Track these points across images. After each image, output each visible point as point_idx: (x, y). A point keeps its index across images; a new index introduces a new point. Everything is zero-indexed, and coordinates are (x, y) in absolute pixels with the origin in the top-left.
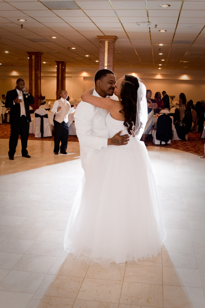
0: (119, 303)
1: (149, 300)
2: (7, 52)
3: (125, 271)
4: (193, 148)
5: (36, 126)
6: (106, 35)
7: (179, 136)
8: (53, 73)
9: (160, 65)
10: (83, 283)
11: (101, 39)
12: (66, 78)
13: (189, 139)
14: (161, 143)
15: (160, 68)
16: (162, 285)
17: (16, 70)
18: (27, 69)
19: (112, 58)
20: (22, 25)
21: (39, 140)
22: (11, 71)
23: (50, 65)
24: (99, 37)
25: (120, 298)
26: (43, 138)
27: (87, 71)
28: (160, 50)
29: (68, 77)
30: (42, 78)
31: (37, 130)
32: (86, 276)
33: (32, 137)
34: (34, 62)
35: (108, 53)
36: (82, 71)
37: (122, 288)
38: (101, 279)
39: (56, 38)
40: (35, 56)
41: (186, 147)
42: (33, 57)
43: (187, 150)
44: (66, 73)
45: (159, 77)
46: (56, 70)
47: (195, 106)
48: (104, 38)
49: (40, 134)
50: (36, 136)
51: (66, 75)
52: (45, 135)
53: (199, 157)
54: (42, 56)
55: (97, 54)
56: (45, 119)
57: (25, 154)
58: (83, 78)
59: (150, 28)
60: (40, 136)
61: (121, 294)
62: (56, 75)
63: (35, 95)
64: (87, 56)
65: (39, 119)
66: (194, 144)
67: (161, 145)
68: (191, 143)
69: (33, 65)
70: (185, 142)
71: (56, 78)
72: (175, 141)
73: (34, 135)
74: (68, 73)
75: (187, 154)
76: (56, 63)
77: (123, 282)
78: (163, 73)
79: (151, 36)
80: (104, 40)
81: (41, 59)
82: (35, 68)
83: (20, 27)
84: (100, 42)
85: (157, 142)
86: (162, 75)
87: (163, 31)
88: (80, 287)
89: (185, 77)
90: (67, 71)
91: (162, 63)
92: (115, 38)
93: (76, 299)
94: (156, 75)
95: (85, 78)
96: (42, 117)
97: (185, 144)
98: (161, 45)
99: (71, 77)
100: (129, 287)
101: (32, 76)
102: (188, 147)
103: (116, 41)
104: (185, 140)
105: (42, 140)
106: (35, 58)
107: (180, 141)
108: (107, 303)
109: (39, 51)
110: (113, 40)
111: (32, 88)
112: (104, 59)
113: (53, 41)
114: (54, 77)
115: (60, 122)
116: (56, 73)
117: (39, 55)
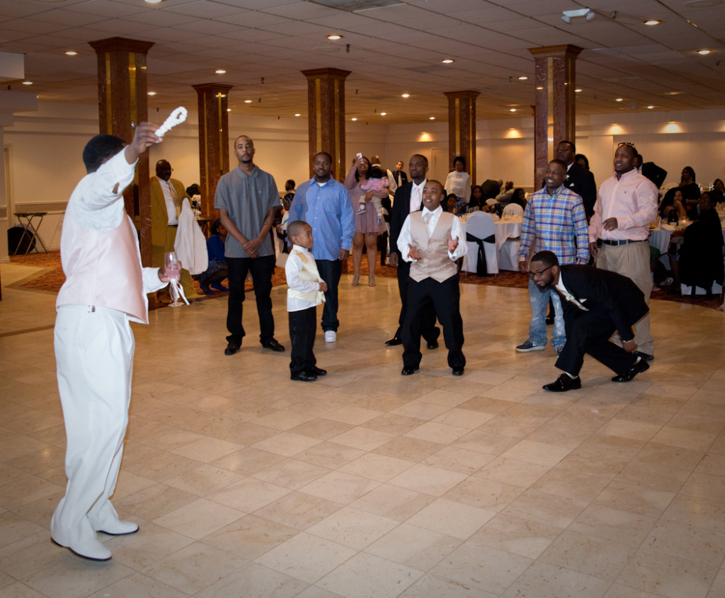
11: (538, 55)
24: (533, 51)
29: (580, 137)
34: (457, 113)
35: (555, 84)
39: (451, 61)
40: (460, 100)
42: (457, 102)
44: (576, 129)
46: (532, 125)
48: (544, 52)
58: (612, 137)
62: (532, 135)
69: (457, 118)
76: (532, 110)
80: (544, 56)
83: (345, 48)
84: (537, 60)
90: (577, 124)
99: (586, 137)
106: (460, 103)
109: (463, 90)
110: (564, 54)
112: (546, 97)
116: (533, 130)
117: (469, 97)
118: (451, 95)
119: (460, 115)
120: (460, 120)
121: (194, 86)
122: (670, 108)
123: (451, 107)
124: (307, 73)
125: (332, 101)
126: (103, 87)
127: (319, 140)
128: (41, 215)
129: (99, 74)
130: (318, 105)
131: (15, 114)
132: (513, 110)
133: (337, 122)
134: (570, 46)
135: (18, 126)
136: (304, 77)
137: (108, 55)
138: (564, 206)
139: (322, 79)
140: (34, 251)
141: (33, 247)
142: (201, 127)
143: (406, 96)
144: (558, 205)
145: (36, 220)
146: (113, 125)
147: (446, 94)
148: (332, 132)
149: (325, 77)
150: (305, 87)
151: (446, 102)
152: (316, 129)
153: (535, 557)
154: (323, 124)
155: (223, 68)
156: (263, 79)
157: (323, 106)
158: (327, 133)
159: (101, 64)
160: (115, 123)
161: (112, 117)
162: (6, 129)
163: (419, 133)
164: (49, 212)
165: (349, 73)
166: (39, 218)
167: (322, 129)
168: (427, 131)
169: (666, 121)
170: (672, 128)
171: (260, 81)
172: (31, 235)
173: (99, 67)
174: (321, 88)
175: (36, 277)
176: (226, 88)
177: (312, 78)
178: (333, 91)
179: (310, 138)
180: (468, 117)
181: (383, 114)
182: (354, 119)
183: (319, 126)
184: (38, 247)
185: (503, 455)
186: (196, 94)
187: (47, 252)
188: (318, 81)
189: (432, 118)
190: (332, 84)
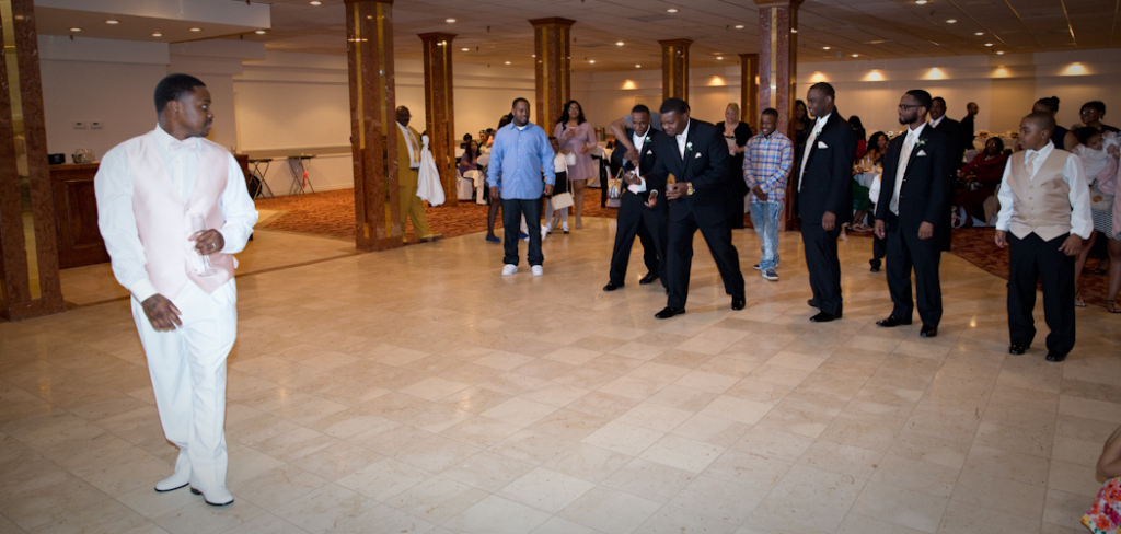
11: (761, 6)
34: (671, 61)
35: (778, 34)
39: (676, 10)
40: (674, 48)
42: (671, 49)
46: (739, 73)
48: (768, 2)
54: (691, 44)
62: (739, 83)
69: (671, 66)
76: (739, 59)
80: (768, 6)
81: (687, 52)
82: (675, 73)
86: (1008, 67)
106: (674, 51)
114: (737, 86)
116: (740, 78)
117: (684, 44)
118: (665, 44)
119: (674, 63)
120: (674, 67)
121: (420, 35)
122: (874, 56)
123: (665, 56)
124: (534, 22)
125: (558, 49)
127: (546, 88)
128: (267, 161)
129: (348, 23)
130: (545, 53)
131: (244, 63)
132: (720, 58)
133: (563, 70)
135: (247, 75)
136: (530, 25)
137: (356, 6)
138: (777, 147)
139: (548, 28)
140: (261, 196)
141: (260, 192)
142: (427, 74)
143: (620, 44)
144: (772, 147)
145: (262, 166)
146: (363, 73)
147: (660, 42)
148: (559, 79)
149: (552, 25)
150: (532, 35)
151: (660, 50)
152: (542, 76)
153: (816, 436)
154: (549, 72)
155: (452, 17)
156: (489, 28)
157: (550, 54)
158: (554, 80)
159: (350, 14)
160: (365, 70)
161: (362, 65)
162: (235, 78)
163: (623, 81)
164: (275, 158)
165: (574, 22)
166: (265, 164)
167: (549, 76)
168: (631, 79)
169: (869, 69)
170: (875, 76)
171: (485, 30)
172: (258, 181)
173: (347, 17)
174: (548, 37)
175: (274, 219)
176: (450, 37)
177: (537, 27)
178: (559, 39)
179: (537, 86)
180: (682, 64)
181: (592, 62)
183: (546, 74)
184: (264, 190)
185: (768, 363)
186: (420, 42)
187: (273, 197)
188: (545, 31)
189: (638, 66)
190: (558, 34)
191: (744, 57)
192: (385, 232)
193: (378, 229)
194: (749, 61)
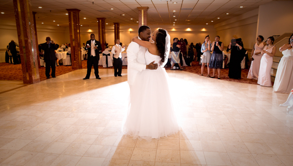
0: (155, 162)
1: (172, 159)
2: (85, 18)
3: (158, 143)
4: (195, 71)
5: (103, 61)
6: (142, 6)
7: (187, 64)
8: (112, 29)
9: (174, 23)
10: (134, 151)
11: (139, 9)
12: (120, 32)
13: (192, 65)
14: (176, 68)
15: (174, 25)
16: (180, 150)
17: (91, 29)
18: (97, 28)
19: (146, 20)
20: (93, 2)
21: (105, 69)
22: (88, 29)
23: (110, 25)
24: (138, 8)
25: (155, 159)
26: (107, 67)
27: (131, 28)
28: (174, 14)
29: (121, 32)
30: (106, 33)
31: (104, 63)
32: (136, 146)
33: (101, 67)
34: (101, 24)
35: (144, 17)
36: (129, 28)
37: (156, 153)
38: (144, 148)
39: (113, 9)
41: (190, 70)
42: (100, 21)
43: (191, 71)
45: (174, 30)
46: (114, 28)
47: (195, 46)
48: (141, 8)
49: (106, 65)
50: (104, 67)
51: (120, 31)
52: (109, 66)
53: (198, 75)
54: (106, 20)
55: (137, 18)
56: (108, 56)
57: (98, 77)
59: (167, 1)
60: (106, 66)
61: (156, 156)
62: (114, 31)
63: (102, 42)
64: (132, 19)
65: (105, 56)
66: (195, 68)
67: (176, 69)
68: (193, 67)
69: (101, 25)
70: (190, 67)
71: (114, 33)
72: (184, 66)
73: (103, 66)
74: (121, 29)
75: (191, 74)
76: (114, 24)
77: (157, 149)
78: (176, 27)
79: (169, 6)
80: (141, 9)
81: (105, 21)
82: (102, 27)
83: (92, 3)
84: (139, 10)
85: (174, 68)
86: (175, 29)
87: (175, 3)
88: (132, 153)
89: (189, 30)
90: (120, 28)
91: (175, 21)
92: (148, 8)
93: (130, 160)
94: (172, 29)
95: (131, 32)
96: (107, 55)
97: (190, 68)
98: (174, 11)
99: (123, 32)
100: (161, 152)
101: (100, 32)
102: (192, 70)
103: (148, 10)
104: (190, 66)
105: (107, 69)
106: (101, 21)
107: (187, 66)
108: (148, 161)
109: (103, 17)
110: (146, 9)
111: (100, 39)
112: (141, 20)
113: (111, 11)
114: (113, 32)
115: (117, 58)
118: (99, 19)
124: (68, 10)
126: (17, 9)
134: (148, 7)
146: (23, 23)
147: (97, 18)
149: (74, 11)
155: (42, 6)
157: (74, 20)
161: (22, 20)
165: (80, 10)
178: (76, 15)
182: (58, 25)
183: (72, 26)
188: (72, 13)
191: (115, 24)
192: (35, 77)
193: (33, 76)
194: (116, 25)
